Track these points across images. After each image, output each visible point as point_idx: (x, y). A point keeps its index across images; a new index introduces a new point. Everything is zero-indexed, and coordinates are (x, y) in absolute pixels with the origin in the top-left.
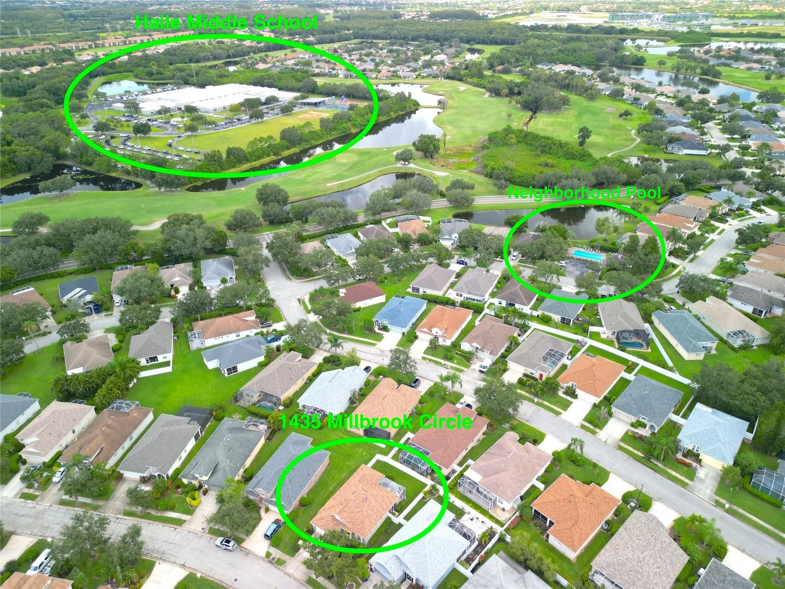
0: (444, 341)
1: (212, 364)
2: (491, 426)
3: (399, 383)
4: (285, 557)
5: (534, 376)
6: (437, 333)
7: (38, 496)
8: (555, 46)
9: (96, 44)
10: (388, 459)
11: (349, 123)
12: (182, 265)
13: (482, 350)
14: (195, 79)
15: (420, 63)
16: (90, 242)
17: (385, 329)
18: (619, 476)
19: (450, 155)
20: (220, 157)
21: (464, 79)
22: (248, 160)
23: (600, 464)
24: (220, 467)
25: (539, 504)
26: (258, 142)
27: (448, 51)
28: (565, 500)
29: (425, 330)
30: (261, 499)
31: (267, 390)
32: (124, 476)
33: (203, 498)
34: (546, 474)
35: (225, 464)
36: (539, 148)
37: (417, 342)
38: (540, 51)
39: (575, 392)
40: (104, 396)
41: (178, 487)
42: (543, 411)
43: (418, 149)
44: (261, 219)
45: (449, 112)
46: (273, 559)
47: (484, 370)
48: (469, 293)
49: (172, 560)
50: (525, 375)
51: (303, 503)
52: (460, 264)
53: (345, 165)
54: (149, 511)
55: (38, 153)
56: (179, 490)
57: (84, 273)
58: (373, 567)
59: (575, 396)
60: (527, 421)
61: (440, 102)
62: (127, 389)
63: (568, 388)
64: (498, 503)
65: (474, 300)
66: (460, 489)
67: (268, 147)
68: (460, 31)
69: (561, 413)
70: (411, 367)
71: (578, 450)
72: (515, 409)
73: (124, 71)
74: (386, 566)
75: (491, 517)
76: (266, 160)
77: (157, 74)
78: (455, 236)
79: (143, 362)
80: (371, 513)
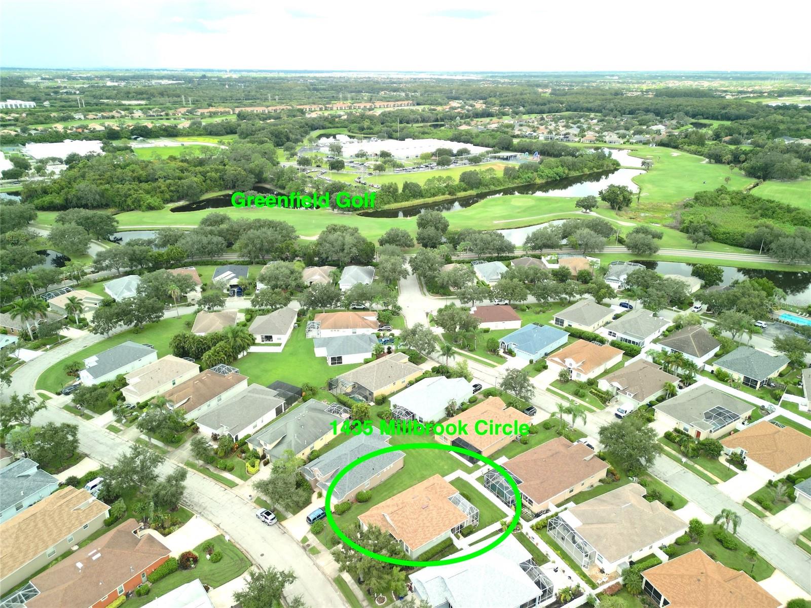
0: (578, 375)
1: (320, 352)
2: (613, 474)
3: (509, 404)
4: (321, 547)
5: (689, 433)
6: (571, 364)
7: (121, 430)
8: (804, 123)
9: (326, 107)
10: (472, 479)
11: (535, 174)
12: (326, 267)
13: (624, 391)
14: (398, 134)
15: (632, 132)
16: (251, 236)
17: (510, 353)
18: (790, 577)
19: (643, 209)
20: (396, 190)
21: (680, 146)
22: (422, 196)
23: (760, 554)
24: (287, 440)
25: (653, 574)
26: (436, 181)
27: (668, 123)
28: (691, 577)
29: (557, 359)
30: (316, 481)
31: (363, 383)
32: (200, 430)
33: (262, 467)
34: (676, 546)
35: (292, 437)
36: (759, 211)
37: (545, 372)
38: (782, 127)
39: (743, 462)
40: (210, 357)
41: (243, 452)
42: (691, 475)
43: (604, 199)
44: (415, 242)
45: (652, 173)
46: (308, 545)
47: (622, 415)
48: (625, 333)
49: (210, 517)
50: (677, 430)
51: (360, 497)
52: (623, 306)
53: (519, 207)
54: (209, 467)
55: (243, 173)
56: (243, 455)
57: (242, 264)
58: (413, 586)
59: (743, 467)
60: (666, 481)
61: (643, 163)
62: (235, 359)
63: (734, 454)
64: (597, 562)
65: (630, 341)
66: (551, 533)
67: (446, 187)
68: (687, 106)
69: (717, 483)
70: (527, 391)
71: (730, 528)
72: (649, 460)
73: (341, 127)
74: (425, 585)
75: (583, 576)
76: (440, 198)
77: (368, 129)
78: (623, 277)
79: (259, 340)
80: (428, 524)
